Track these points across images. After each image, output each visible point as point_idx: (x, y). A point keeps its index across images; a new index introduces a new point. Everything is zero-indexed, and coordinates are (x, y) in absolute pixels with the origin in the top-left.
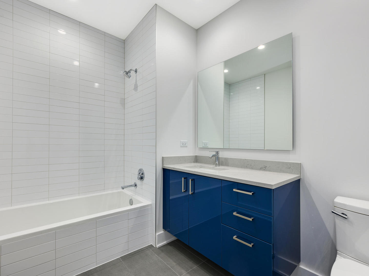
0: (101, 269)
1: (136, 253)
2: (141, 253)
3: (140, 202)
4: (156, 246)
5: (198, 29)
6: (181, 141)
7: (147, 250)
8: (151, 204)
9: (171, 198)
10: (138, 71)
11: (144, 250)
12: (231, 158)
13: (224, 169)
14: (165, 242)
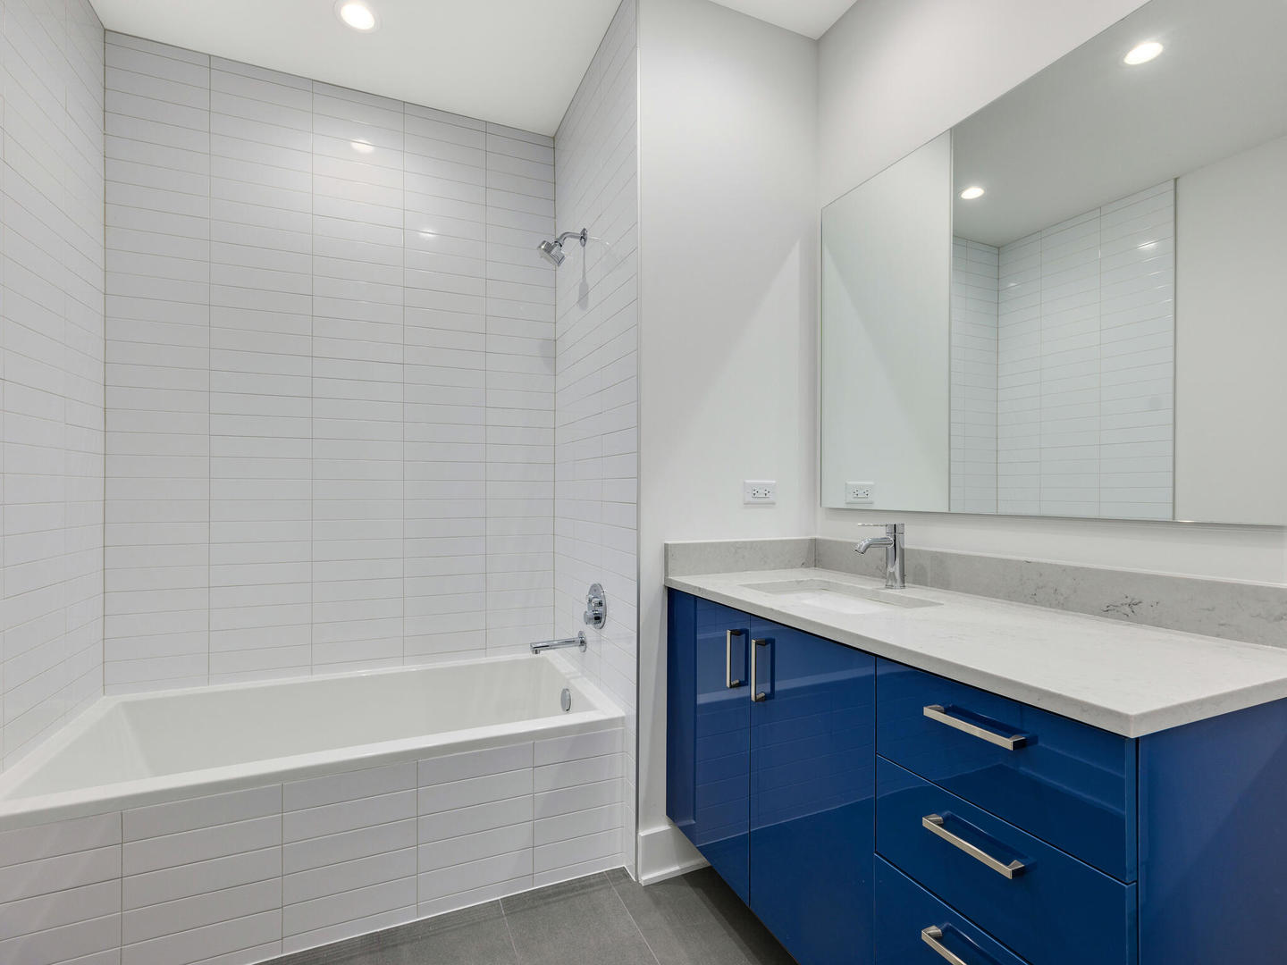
0: (430, 932)
1: (559, 893)
2: (579, 895)
3: (589, 707)
4: (637, 877)
5: (819, 40)
6: (747, 481)
7: (600, 890)
8: (623, 718)
9: (702, 699)
10: (589, 235)
11: (591, 885)
12: (959, 557)
13: (923, 603)
14: (674, 869)
